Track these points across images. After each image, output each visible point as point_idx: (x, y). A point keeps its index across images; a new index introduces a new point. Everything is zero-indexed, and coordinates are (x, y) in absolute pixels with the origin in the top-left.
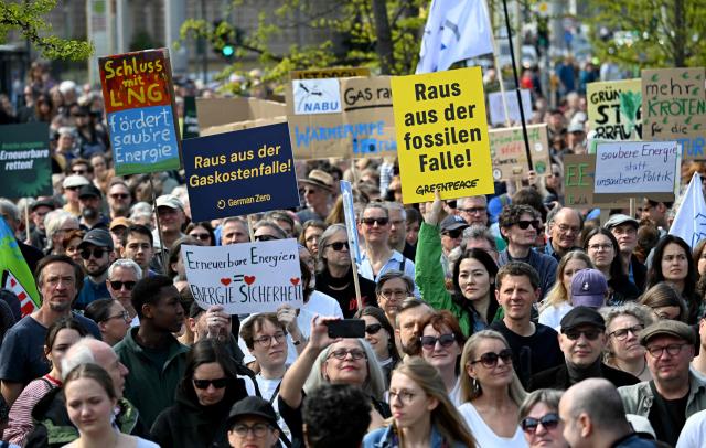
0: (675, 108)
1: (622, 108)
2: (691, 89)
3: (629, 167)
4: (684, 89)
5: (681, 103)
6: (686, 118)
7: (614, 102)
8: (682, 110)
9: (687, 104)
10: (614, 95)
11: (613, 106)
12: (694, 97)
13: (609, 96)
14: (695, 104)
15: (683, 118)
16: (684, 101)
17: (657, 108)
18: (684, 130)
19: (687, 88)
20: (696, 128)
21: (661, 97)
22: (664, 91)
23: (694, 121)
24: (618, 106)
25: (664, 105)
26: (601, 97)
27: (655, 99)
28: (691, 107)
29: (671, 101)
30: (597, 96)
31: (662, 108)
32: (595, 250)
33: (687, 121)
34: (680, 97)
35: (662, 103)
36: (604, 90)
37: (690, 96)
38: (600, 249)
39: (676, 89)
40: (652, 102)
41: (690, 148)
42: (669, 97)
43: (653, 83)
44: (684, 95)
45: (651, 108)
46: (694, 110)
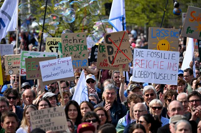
0: (75, 48)
1: (59, 48)
2: (81, 41)
3: (54, 69)
4: (78, 41)
5: (77, 46)
6: (79, 52)
7: (56, 46)
8: (78, 49)
9: (80, 46)
10: (57, 43)
11: (55, 47)
12: (82, 44)
13: (54, 43)
14: (83, 46)
15: (78, 52)
16: (78, 45)
17: (68, 49)
18: (79, 57)
19: (79, 40)
20: (83, 56)
21: (69, 44)
22: (70, 42)
23: (83, 53)
24: (57, 47)
25: (71, 47)
26: (51, 43)
27: (67, 45)
28: (81, 48)
29: (73, 46)
30: (50, 43)
31: (70, 48)
32: (41, 107)
33: (80, 53)
34: (77, 44)
35: (70, 46)
36: (53, 41)
37: (81, 43)
38: (44, 107)
39: (75, 41)
40: (66, 46)
41: (82, 64)
42: (73, 44)
43: (66, 39)
44: (78, 43)
45: (65, 49)
46: (82, 49)
